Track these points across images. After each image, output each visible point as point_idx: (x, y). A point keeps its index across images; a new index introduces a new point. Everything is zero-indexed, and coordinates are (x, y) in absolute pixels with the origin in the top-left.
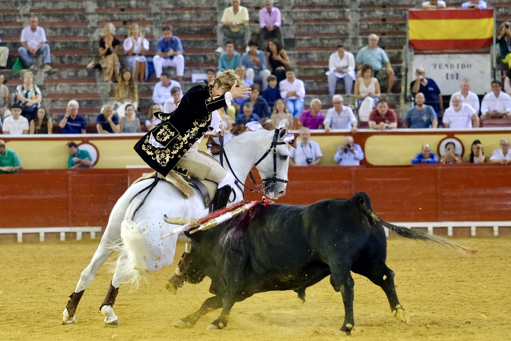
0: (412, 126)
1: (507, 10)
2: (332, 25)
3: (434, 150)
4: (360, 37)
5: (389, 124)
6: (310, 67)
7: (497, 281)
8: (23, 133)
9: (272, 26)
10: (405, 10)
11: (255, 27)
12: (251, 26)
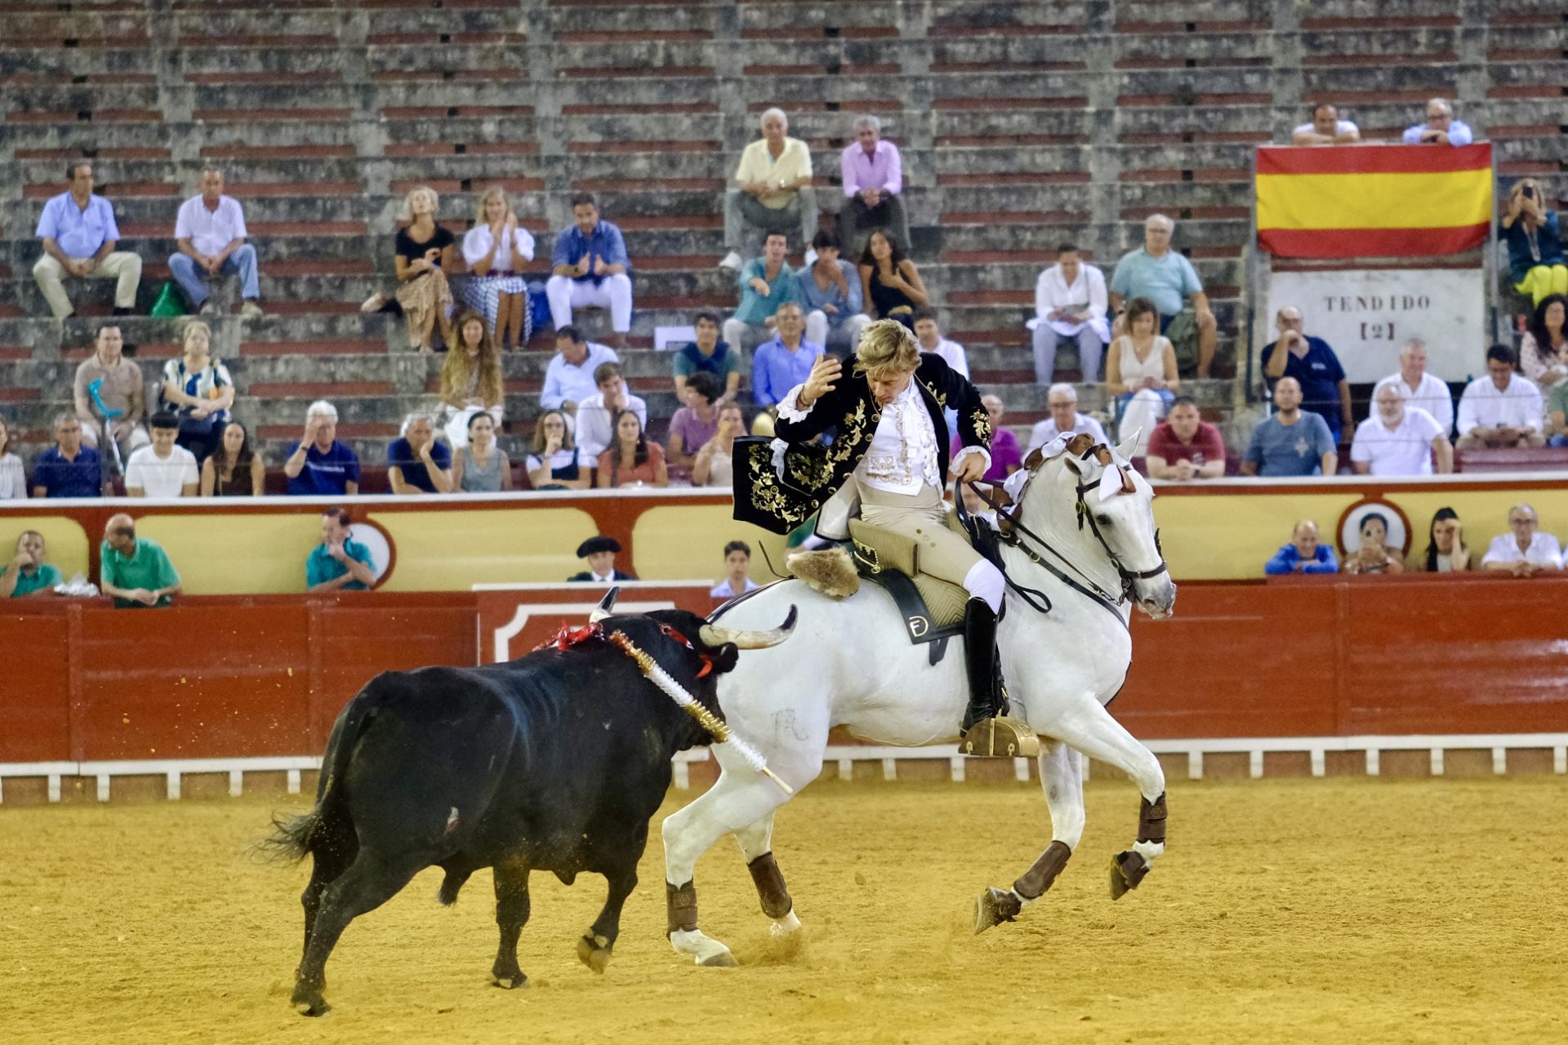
0: (1264, 470)
1: (1528, 148)
2: (1043, 190)
3: (1327, 538)
4: (1122, 222)
5: (1203, 463)
6: (984, 305)
7: (1503, 901)
8: (183, 494)
9: (877, 192)
10: (1246, 148)
11: (831, 195)
12: (817, 192)
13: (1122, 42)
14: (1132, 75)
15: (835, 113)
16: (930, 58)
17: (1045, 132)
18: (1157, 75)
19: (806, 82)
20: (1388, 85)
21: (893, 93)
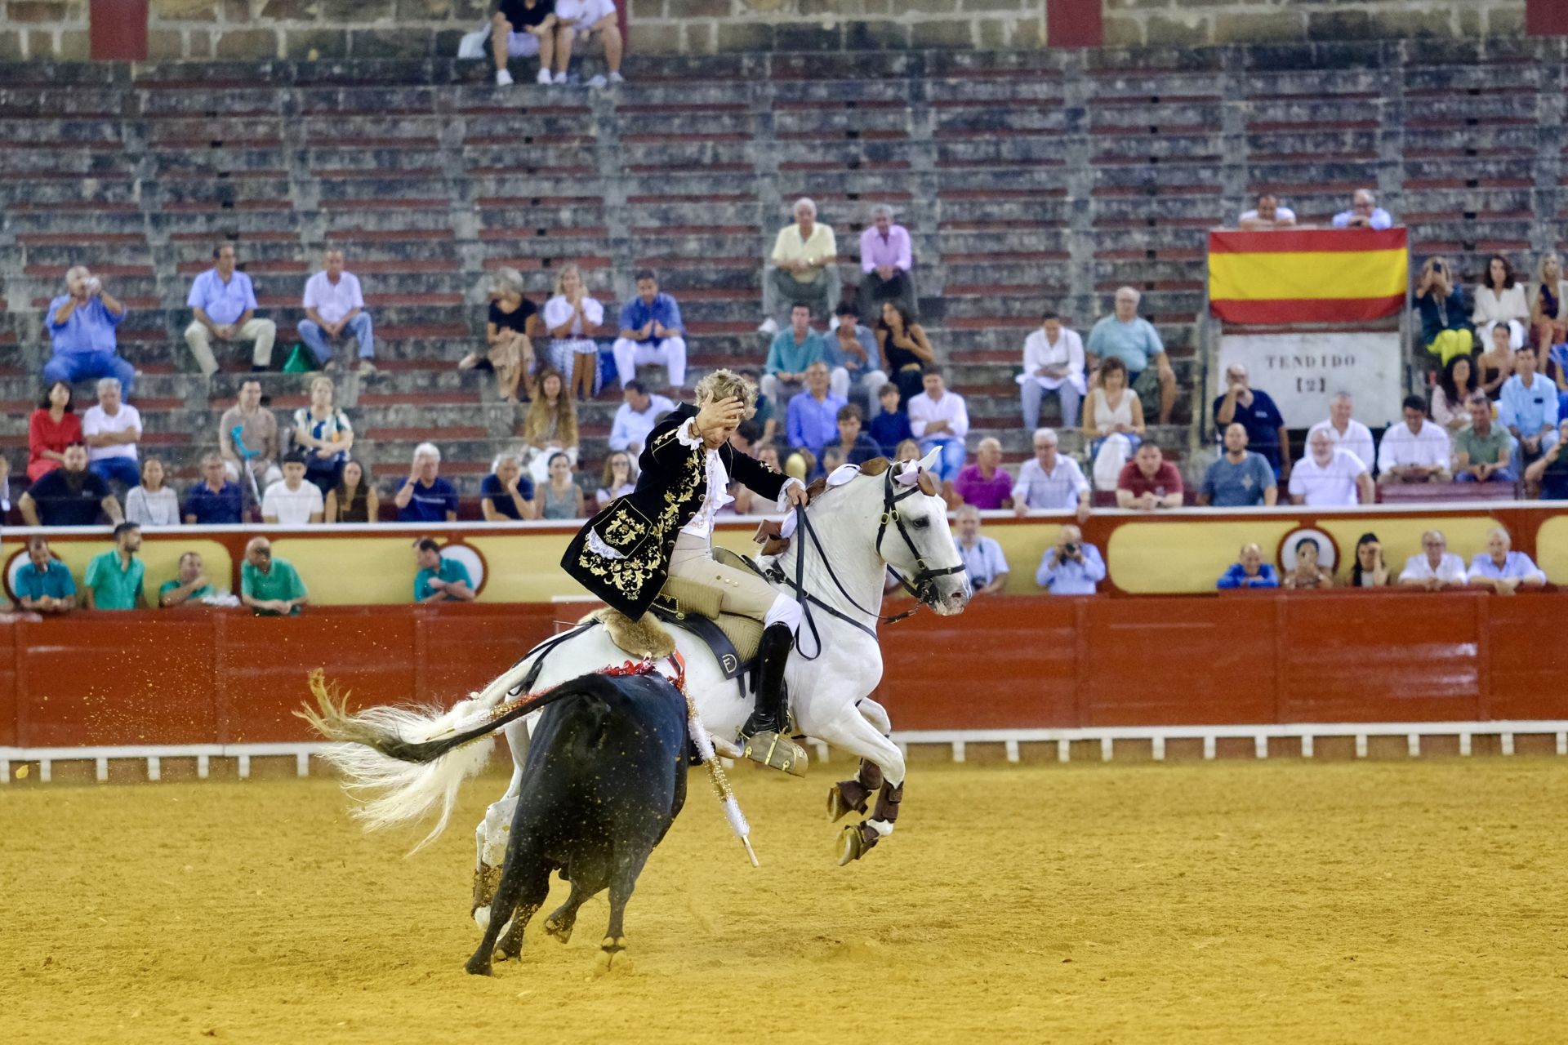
0: (1216, 501)
1: (1438, 231)
2: (1030, 266)
3: (1269, 558)
4: (1096, 294)
5: (1164, 495)
6: (980, 363)
7: (1418, 863)
8: (310, 521)
9: (890, 269)
10: (1200, 231)
11: (851, 271)
12: (841, 269)
13: (1096, 143)
14: (1105, 171)
15: (854, 203)
16: (935, 156)
17: (1031, 218)
18: (1126, 171)
19: (831, 176)
20: (1319, 179)
21: (905, 185)
